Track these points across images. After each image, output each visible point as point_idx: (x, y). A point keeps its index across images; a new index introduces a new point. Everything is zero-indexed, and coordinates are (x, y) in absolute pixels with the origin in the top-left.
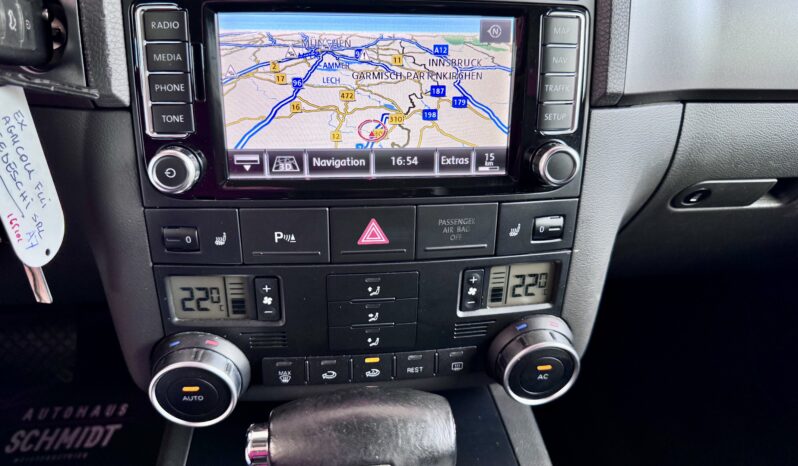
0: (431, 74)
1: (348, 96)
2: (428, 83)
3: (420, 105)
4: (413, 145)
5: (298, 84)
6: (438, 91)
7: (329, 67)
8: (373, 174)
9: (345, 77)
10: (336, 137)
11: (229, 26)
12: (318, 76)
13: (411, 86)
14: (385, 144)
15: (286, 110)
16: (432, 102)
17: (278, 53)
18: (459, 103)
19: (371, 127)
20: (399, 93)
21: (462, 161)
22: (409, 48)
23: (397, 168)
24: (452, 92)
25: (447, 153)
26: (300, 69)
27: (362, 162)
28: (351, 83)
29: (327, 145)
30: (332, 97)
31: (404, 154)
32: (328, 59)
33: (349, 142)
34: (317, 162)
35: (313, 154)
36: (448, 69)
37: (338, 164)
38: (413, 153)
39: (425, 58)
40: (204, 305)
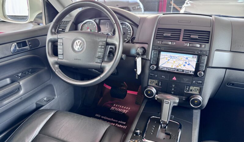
0: (185, 61)
1: (174, 62)
2: (185, 62)
3: (183, 64)
4: (182, 69)
5: (169, 60)
6: (186, 63)
7: (173, 59)
8: (176, 71)
9: (174, 60)
10: (172, 66)
11: (162, 53)
12: (171, 59)
13: (183, 62)
14: (178, 68)
15: (167, 63)
16: (185, 64)
17: (167, 57)
18: (189, 64)
19: (177, 66)
20: (181, 62)
21: (188, 72)
22: (183, 58)
23: (179, 71)
24: (188, 63)
25: (186, 70)
26: (169, 58)
27: (175, 70)
28: (175, 60)
29: (171, 67)
30: (173, 62)
31: (180, 69)
32: (173, 58)
33: (173, 67)
34: (169, 69)
35: (169, 68)
36: (188, 60)
37: (172, 69)
38: (181, 70)
39: (185, 59)
40: (153, 83)
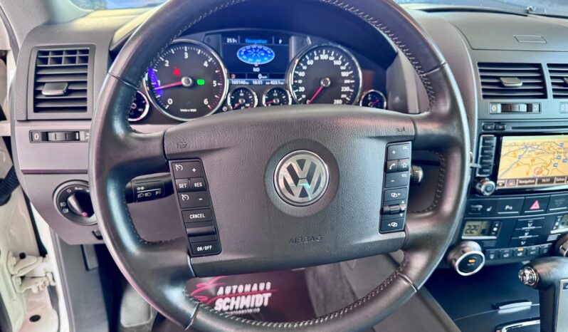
0: (558, 152)
1: (533, 160)
2: (556, 155)
3: (553, 162)
4: (549, 175)
5: (520, 157)
6: (559, 158)
7: (529, 152)
8: (536, 185)
9: (533, 154)
10: (527, 173)
11: (506, 140)
12: (527, 153)
13: (551, 156)
14: (541, 175)
15: (515, 165)
16: (556, 161)
17: (516, 148)
18: (564, 161)
19: (538, 170)
20: (547, 158)
21: (563, 180)
22: (553, 144)
23: (544, 183)
24: (563, 158)
25: (558, 177)
26: (521, 153)
27: (533, 181)
28: (535, 156)
29: (524, 176)
30: (528, 161)
31: (546, 178)
32: (530, 149)
33: (531, 176)
34: (521, 182)
35: (520, 179)
36: (563, 151)
37: (526, 182)
38: (548, 178)
39: (556, 147)
40: (473, 231)
